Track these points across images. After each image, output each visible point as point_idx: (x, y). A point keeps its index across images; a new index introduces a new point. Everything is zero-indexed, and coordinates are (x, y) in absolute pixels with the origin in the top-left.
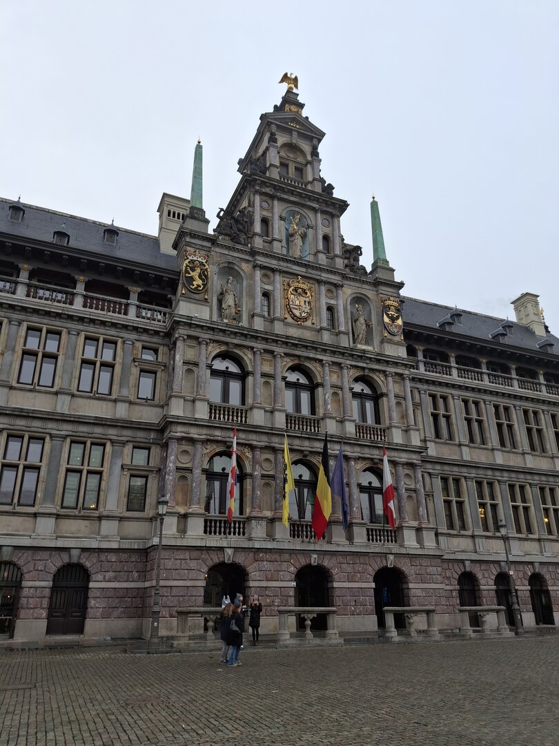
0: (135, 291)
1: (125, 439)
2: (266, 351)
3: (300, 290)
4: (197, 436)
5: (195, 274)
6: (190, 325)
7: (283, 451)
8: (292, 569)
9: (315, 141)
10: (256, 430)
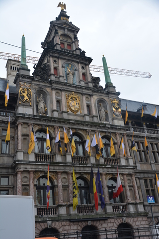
2: (60, 127)
3: (74, 98)
4: (30, 169)
5: (25, 95)
6: (24, 118)
7: (72, 173)
9: (75, 32)
10: (58, 164)
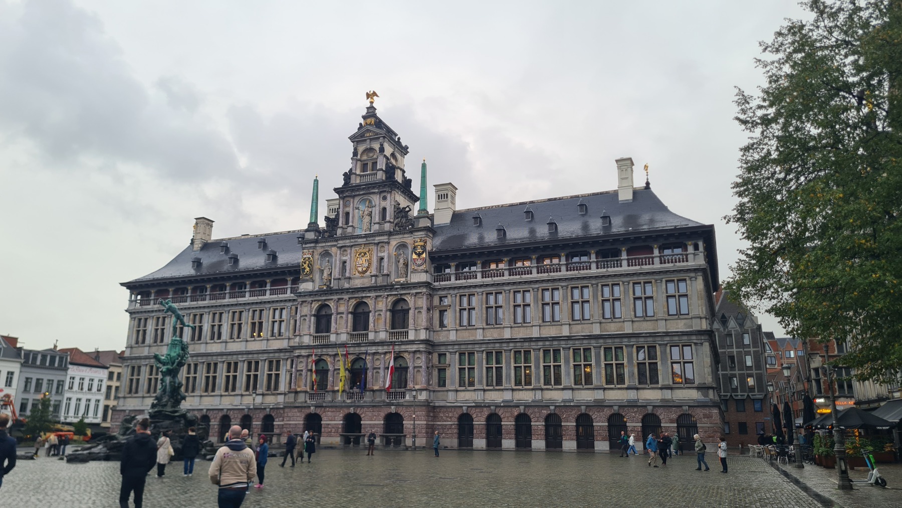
0: (289, 279)
1: (286, 357)
2: (339, 299)
3: (362, 254)
4: (304, 354)
5: (306, 266)
8: (341, 415)
